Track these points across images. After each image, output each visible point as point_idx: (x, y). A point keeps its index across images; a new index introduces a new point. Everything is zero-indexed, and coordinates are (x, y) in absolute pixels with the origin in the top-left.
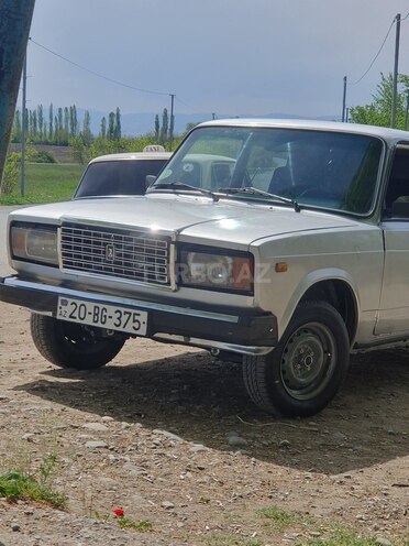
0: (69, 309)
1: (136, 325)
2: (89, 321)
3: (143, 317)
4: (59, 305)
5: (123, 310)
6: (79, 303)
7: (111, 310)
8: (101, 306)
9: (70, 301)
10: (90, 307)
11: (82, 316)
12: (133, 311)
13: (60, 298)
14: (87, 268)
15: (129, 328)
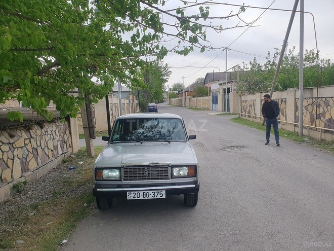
0: (132, 195)
1: (161, 195)
2: (142, 197)
3: (164, 192)
4: (128, 194)
5: (155, 191)
6: (136, 192)
7: (150, 192)
8: (146, 192)
9: (132, 192)
10: (141, 193)
11: (138, 196)
12: (159, 191)
13: (128, 192)
14: (136, 179)
15: (159, 197)
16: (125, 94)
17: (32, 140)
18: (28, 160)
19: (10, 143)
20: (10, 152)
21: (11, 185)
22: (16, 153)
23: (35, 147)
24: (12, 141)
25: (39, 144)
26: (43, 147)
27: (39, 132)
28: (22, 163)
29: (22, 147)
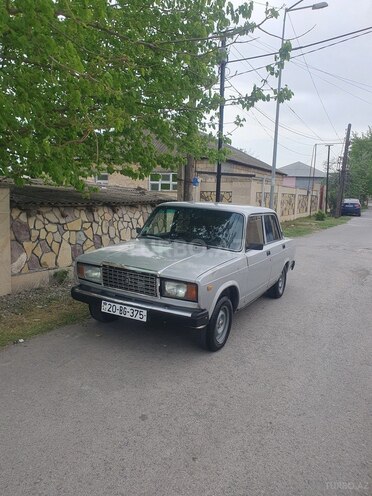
0: (107, 307)
1: (141, 317)
2: (117, 313)
3: (145, 313)
4: (103, 304)
5: (134, 309)
6: (112, 304)
7: (128, 308)
8: (124, 306)
9: (108, 303)
10: (118, 306)
11: (114, 311)
12: (140, 310)
13: (103, 301)
15: (138, 318)
16: (301, 182)
17: (94, 224)
18: (85, 247)
19: (59, 223)
20: (57, 234)
21: (52, 272)
22: (66, 236)
23: (100, 233)
24: (62, 221)
25: (105, 231)
26: (112, 235)
27: (108, 216)
28: (73, 250)
29: (77, 231)
